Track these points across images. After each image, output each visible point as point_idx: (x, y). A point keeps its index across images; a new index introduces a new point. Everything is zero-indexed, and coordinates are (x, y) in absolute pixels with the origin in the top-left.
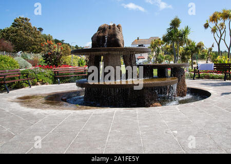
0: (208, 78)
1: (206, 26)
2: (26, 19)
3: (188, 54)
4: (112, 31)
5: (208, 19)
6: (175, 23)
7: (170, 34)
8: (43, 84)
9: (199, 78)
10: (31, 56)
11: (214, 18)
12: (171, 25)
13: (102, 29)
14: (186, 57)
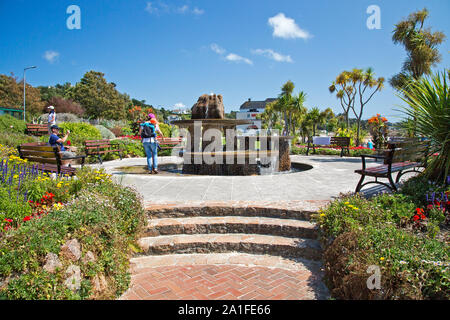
0: (325, 153)
1: (332, 89)
2: (99, 74)
3: (309, 124)
4: (212, 102)
5: (335, 80)
6: (288, 89)
7: (282, 101)
8: (134, 156)
9: (314, 153)
10: (112, 124)
11: (341, 80)
12: (283, 89)
13: (202, 100)
14: (308, 128)
